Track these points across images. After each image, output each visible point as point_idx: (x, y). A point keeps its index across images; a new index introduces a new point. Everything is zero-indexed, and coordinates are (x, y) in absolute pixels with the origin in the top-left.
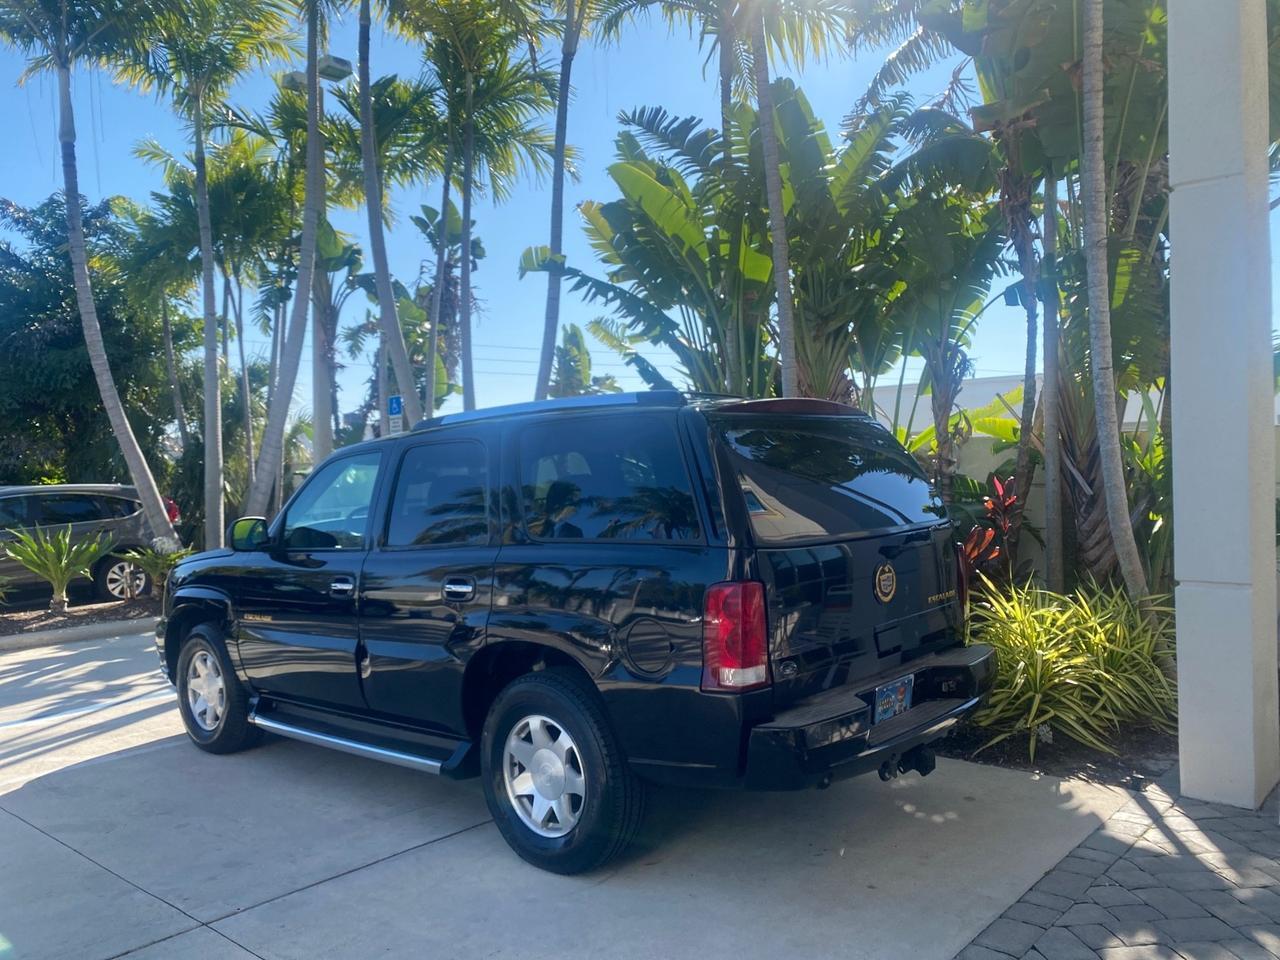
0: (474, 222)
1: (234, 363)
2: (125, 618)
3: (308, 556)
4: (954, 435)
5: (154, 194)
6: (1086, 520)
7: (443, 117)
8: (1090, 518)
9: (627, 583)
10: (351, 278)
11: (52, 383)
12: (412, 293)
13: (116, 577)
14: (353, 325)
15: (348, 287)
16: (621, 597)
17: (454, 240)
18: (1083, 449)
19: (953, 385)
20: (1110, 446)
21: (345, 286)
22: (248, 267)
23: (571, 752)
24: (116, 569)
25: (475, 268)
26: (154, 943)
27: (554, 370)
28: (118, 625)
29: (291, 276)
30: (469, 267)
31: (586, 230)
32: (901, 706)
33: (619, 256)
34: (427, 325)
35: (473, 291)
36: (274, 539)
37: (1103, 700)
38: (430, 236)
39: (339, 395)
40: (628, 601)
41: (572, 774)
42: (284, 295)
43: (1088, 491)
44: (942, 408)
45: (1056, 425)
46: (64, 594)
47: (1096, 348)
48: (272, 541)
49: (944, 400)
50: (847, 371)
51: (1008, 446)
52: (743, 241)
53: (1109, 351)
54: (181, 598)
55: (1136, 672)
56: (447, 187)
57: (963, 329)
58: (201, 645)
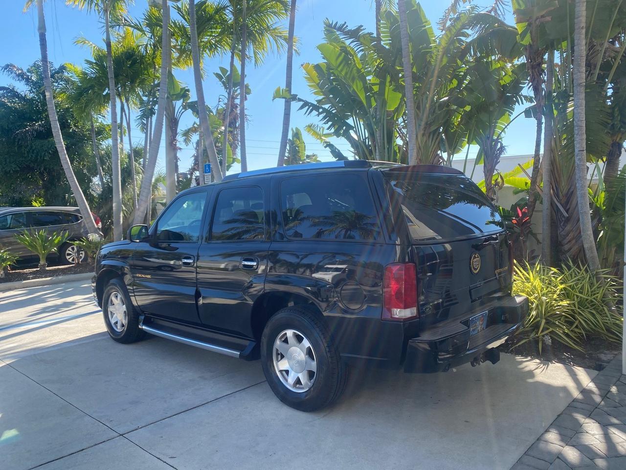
0: (246, 76)
1: (126, 147)
2: (75, 273)
3: (169, 245)
4: (495, 185)
5: (86, 60)
6: (563, 229)
7: (230, 21)
8: (566, 229)
10: (184, 104)
11: (39, 157)
12: (214, 111)
13: (70, 252)
14: (186, 128)
15: (183, 109)
17: (235, 85)
18: (563, 193)
19: (495, 160)
20: (582, 192)
21: (181, 107)
22: (133, 99)
23: (309, 349)
24: (70, 249)
25: (247, 99)
26: (96, 445)
27: (287, 151)
28: (72, 276)
29: (155, 103)
30: (244, 99)
31: (306, 78)
32: (481, 328)
33: (322, 92)
34: (223, 128)
35: (246, 111)
36: (152, 236)
37: (577, 323)
38: (223, 83)
39: (179, 163)
41: (309, 360)
42: (152, 112)
43: (566, 215)
44: (489, 171)
45: (549, 180)
46: (45, 261)
47: (577, 139)
48: (150, 237)
49: (490, 167)
50: (439, 152)
51: (522, 191)
52: (388, 84)
53: (585, 141)
54: (105, 265)
55: (594, 308)
56: (232, 58)
57: (500, 131)
58: (114, 289)
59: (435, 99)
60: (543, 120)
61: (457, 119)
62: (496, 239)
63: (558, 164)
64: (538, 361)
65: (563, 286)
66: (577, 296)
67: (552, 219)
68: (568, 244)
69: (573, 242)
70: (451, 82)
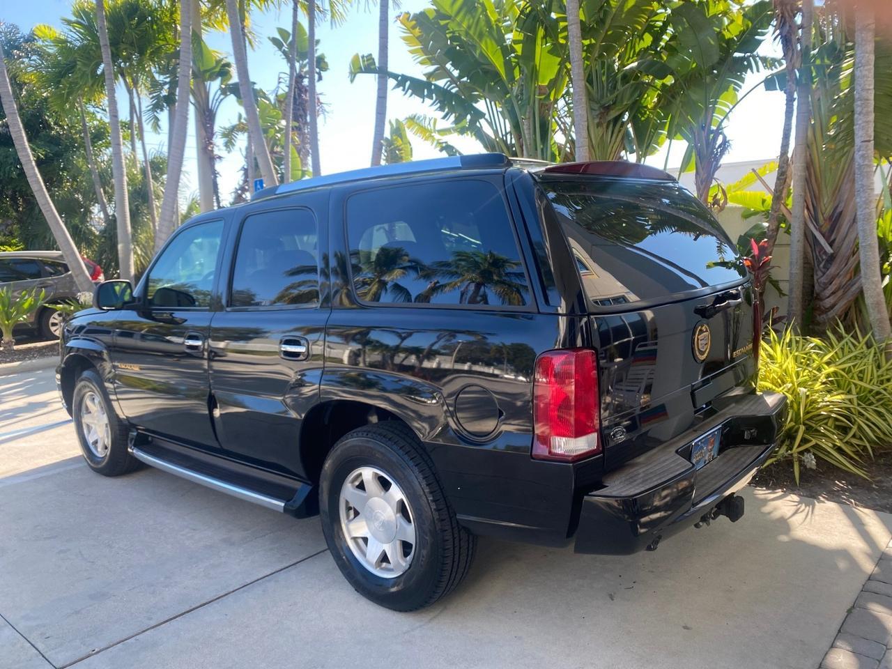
0: (318, 42)
1: (140, 156)
3: (171, 314)
4: (714, 204)
5: (62, 19)
6: (824, 274)
8: (828, 272)
9: (448, 343)
10: (223, 86)
12: (272, 98)
13: (56, 321)
14: (228, 125)
15: (221, 94)
16: (443, 354)
17: (302, 56)
18: (825, 215)
19: (714, 163)
20: (867, 211)
21: (219, 92)
23: (402, 503)
24: (55, 315)
25: (320, 78)
27: (383, 157)
29: (175, 85)
30: (315, 78)
31: (405, 38)
32: (710, 455)
33: (433, 59)
34: (284, 123)
35: (320, 97)
36: (139, 299)
37: (855, 428)
38: (284, 53)
39: (219, 180)
40: (448, 358)
41: (403, 522)
42: (170, 100)
43: (829, 250)
44: (704, 181)
45: (803, 194)
46: (11, 335)
47: (860, 122)
48: (137, 300)
49: (706, 175)
50: (623, 153)
51: (755, 213)
52: (539, 41)
53: (872, 125)
54: (72, 348)
55: (882, 405)
56: (295, 10)
57: (722, 118)
58: (88, 387)
59: (616, 68)
60: (796, 96)
61: (651, 99)
62: (735, 297)
63: (817, 166)
64: (795, 498)
65: (831, 369)
66: (855, 385)
67: (805, 258)
68: (831, 297)
69: (840, 293)
70: (641, 38)
